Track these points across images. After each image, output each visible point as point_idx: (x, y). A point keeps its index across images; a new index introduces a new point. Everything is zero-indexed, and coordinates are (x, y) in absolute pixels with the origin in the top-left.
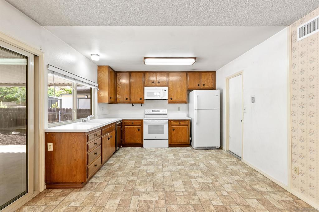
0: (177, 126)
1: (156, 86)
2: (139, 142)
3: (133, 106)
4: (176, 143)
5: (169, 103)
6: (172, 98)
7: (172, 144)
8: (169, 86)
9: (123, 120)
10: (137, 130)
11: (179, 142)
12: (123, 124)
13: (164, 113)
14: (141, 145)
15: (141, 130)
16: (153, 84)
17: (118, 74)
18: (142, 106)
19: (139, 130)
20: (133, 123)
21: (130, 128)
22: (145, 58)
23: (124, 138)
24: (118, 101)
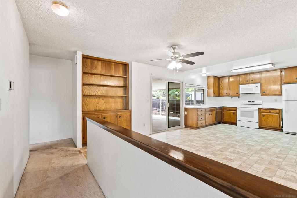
0: (268, 114)
1: (249, 83)
2: (234, 121)
3: (232, 98)
4: (266, 126)
5: (262, 95)
6: (265, 91)
7: (262, 126)
8: (262, 83)
9: (223, 107)
10: (233, 114)
11: (269, 125)
12: (223, 109)
13: (259, 103)
14: (236, 124)
15: (235, 114)
16: (247, 82)
17: (221, 79)
18: (239, 98)
19: (234, 114)
20: (230, 109)
21: (228, 112)
22: (231, 70)
23: (224, 118)
24: (221, 95)
